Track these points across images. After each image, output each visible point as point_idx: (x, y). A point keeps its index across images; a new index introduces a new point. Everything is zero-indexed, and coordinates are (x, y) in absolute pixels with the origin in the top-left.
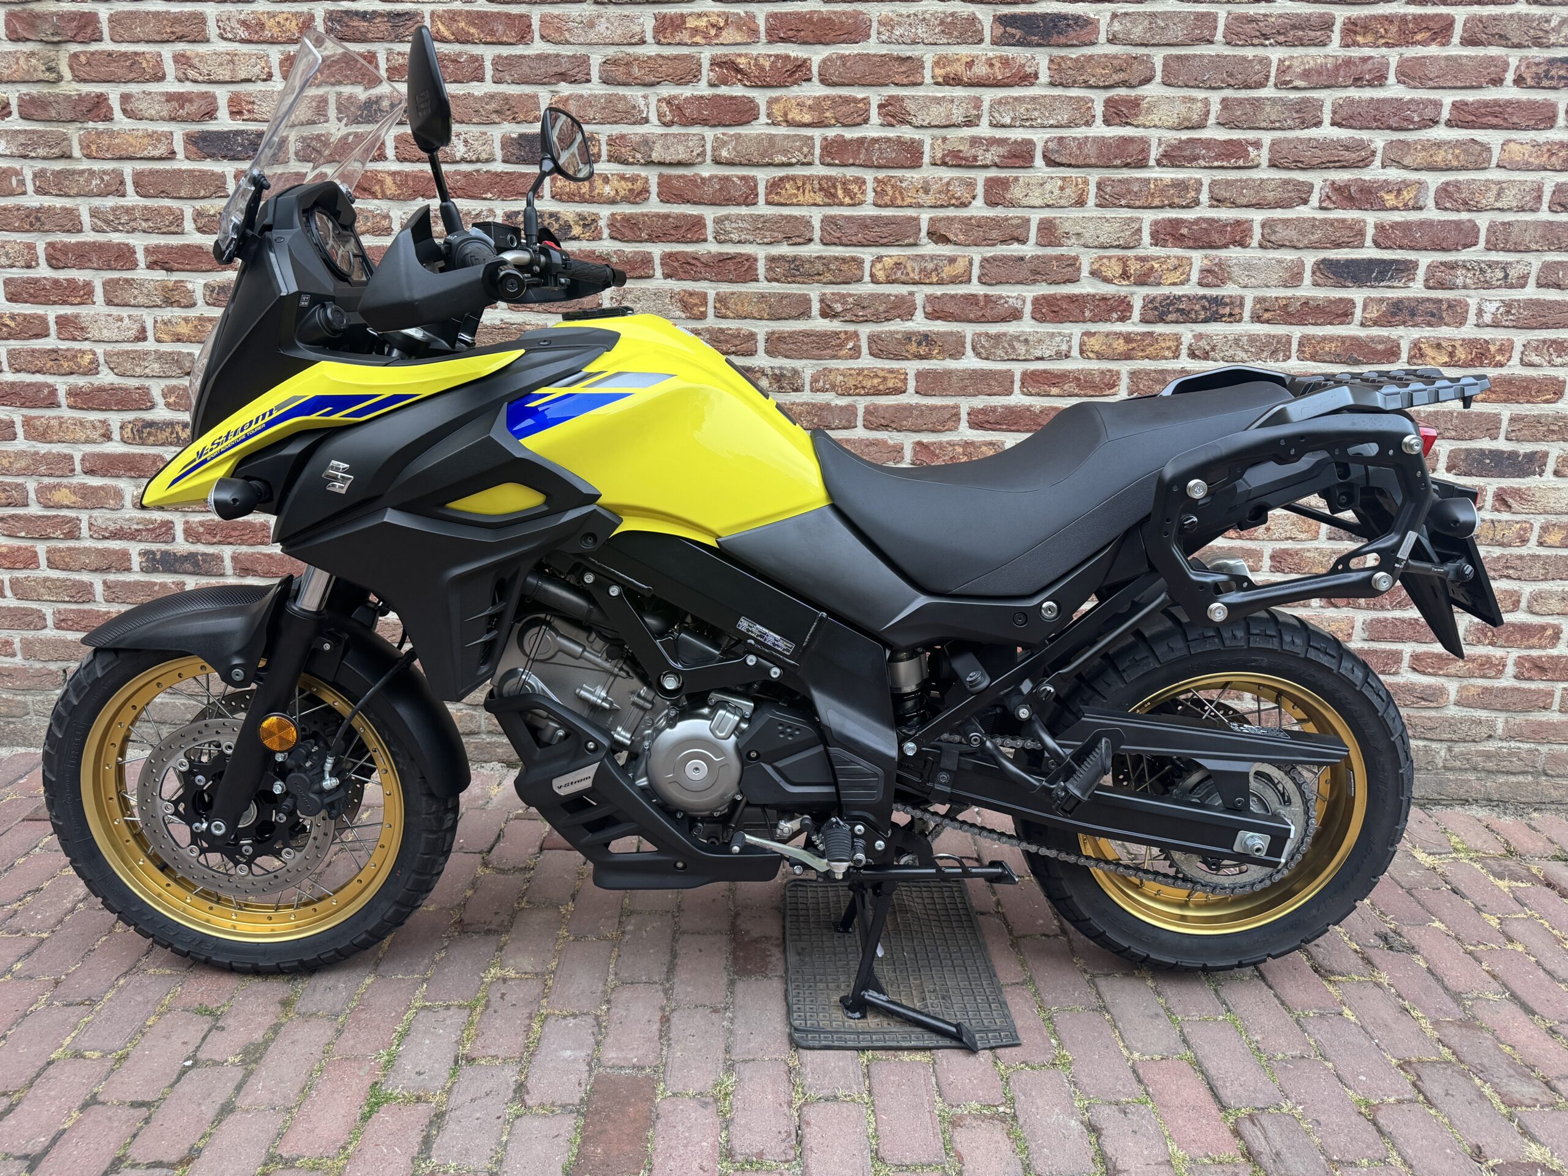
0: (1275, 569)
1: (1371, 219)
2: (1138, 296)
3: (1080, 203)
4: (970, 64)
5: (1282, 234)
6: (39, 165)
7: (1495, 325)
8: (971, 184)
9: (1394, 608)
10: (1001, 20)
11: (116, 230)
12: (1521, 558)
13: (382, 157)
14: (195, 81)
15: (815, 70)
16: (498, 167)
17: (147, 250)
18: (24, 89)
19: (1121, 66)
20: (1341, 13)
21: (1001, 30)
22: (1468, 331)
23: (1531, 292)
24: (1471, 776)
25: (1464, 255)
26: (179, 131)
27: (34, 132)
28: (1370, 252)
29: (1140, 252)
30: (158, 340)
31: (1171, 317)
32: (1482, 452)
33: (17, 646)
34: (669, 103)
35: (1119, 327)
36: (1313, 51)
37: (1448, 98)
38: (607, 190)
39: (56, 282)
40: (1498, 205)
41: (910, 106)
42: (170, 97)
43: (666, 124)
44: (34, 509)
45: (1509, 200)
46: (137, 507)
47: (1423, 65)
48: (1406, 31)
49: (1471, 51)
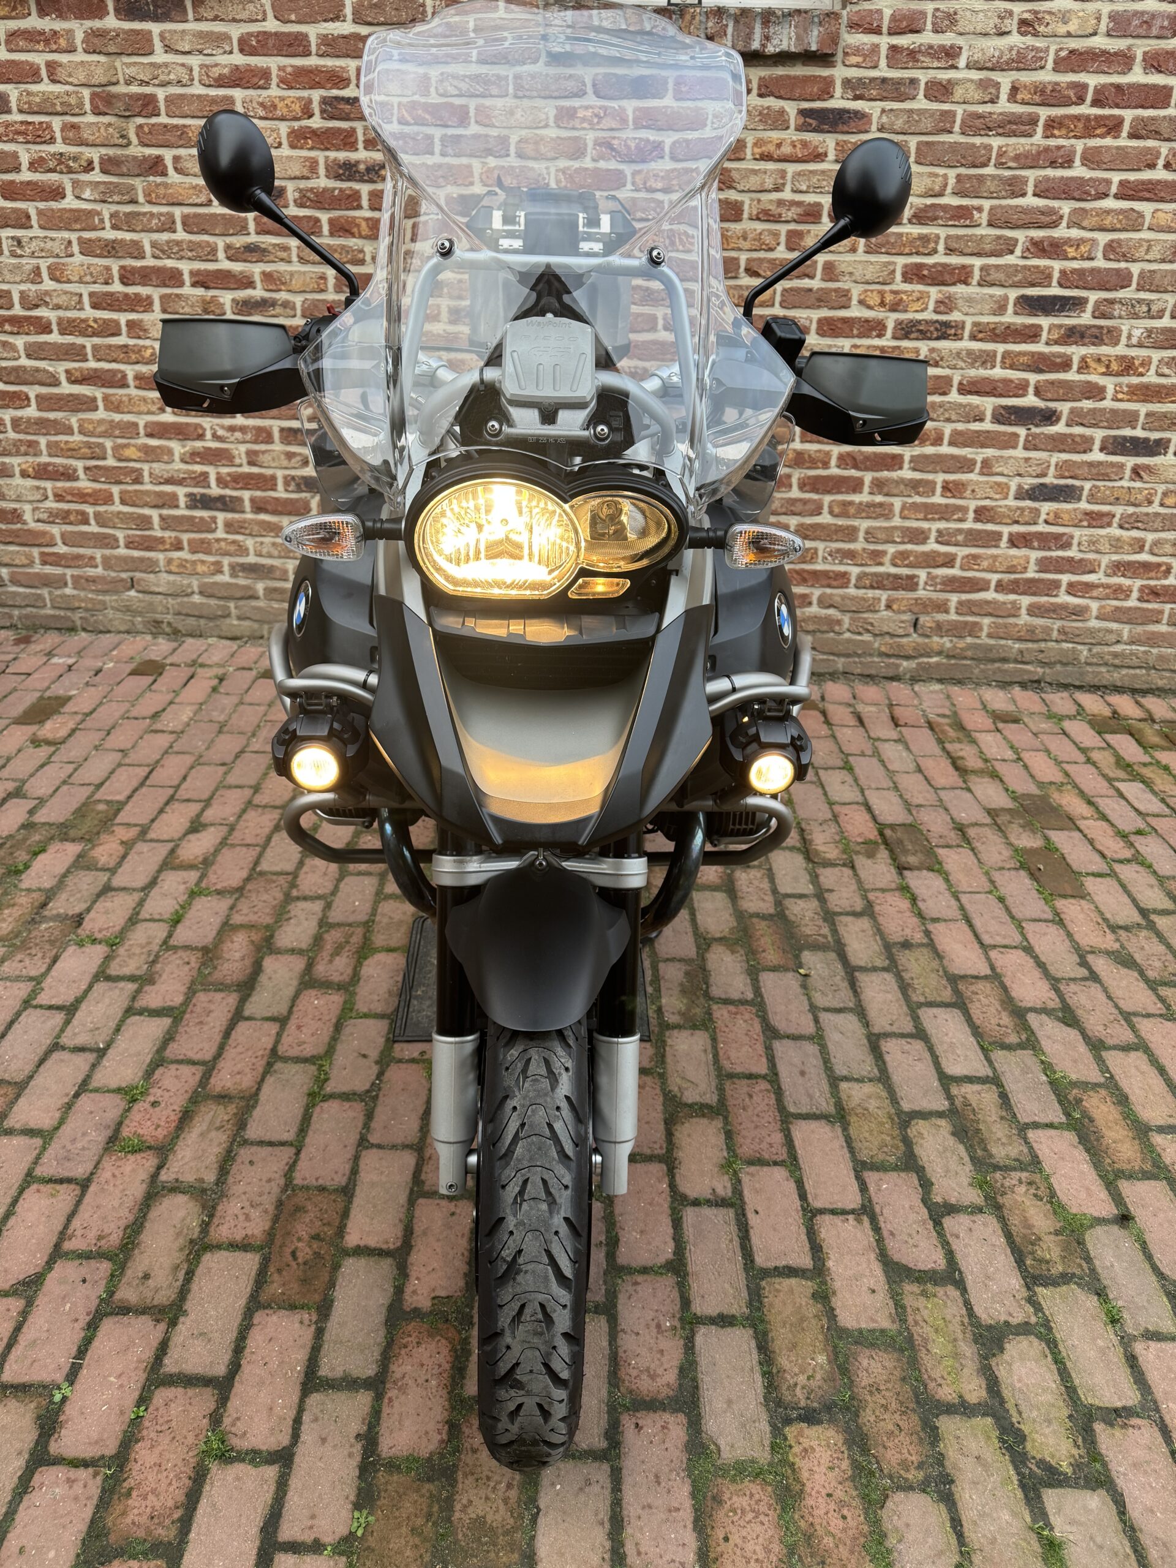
0: (977, 520)
1: (1057, 266)
2: (891, 319)
3: (853, 250)
4: (779, 145)
5: (995, 276)
6: (114, 208)
7: (1140, 345)
8: (776, 235)
9: (1057, 549)
10: (803, 113)
11: (169, 257)
12: (1147, 514)
13: (359, 207)
15: (667, 149)
17: (192, 273)
18: (104, 151)
20: (1044, 113)
21: (801, 120)
22: (1120, 350)
23: (1166, 322)
24: (1103, 669)
25: (1121, 294)
27: (111, 183)
28: (1055, 291)
29: (894, 287)
31: (913, 336)
32: (1124, 438)
33: (99, 560)
34: (564, 173)
35: (876, 343)
36: (1023, 140)
37: (1116, 178)
39: (126, 295)
40: (1147, 257)
41: (735, 175)
44: (111, 462)
45: (1155, 254)
46: (183, 461)
47: (1100, 152)
48: (1089, 127)
49: (1135, 143)
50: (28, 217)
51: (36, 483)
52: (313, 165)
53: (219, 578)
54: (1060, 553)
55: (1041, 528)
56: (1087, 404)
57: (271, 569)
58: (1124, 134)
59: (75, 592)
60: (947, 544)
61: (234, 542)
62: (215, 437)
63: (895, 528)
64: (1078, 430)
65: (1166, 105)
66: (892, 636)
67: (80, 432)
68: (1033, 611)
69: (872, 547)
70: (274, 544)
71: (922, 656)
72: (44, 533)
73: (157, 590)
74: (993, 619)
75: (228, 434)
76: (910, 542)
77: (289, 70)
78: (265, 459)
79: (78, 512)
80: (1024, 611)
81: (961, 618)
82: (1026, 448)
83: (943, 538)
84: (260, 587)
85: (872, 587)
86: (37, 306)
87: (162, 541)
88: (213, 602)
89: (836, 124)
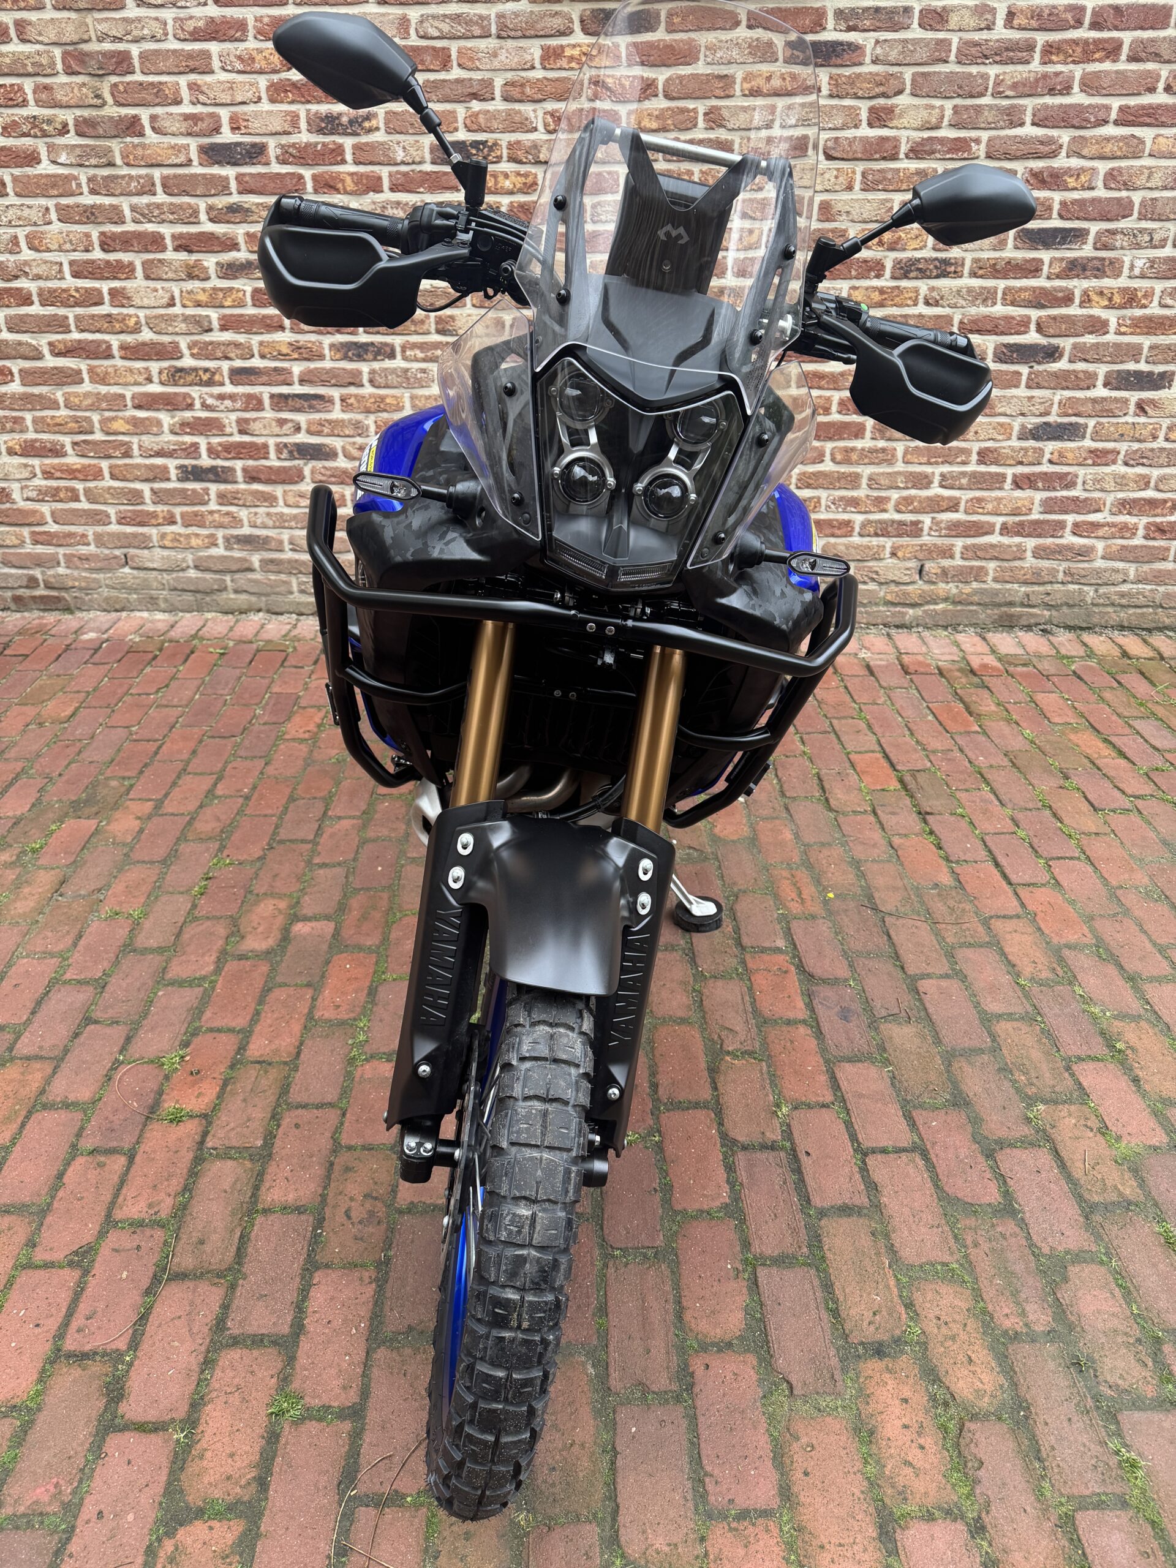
0: (981, 462)
1: (1057, 197)
2: (889, 259)
3: (850, 188)
4: (769, 79)
6: (92, 172)
7: (1143, 276)
9: (1062, 489)
10: (791, 45)
11: (150, 221)
12: (1152, 450)
13: (343, 162)
14: (204, 104)
15: (660, 87)
16: (428, 167)
17: (173, 236)
18: (78, 112)
19: (880, 81)
20: (1041, 38)
21: (791, 52)
22: (1123, 282)
23: (1168, 251)
24: (1110, 609)
25: (1122, 224)
26: (193, 144)
27: (87, 146)
28: (1056, 223)
30: (184, 306)
31: (912, 275)
32: (1128, 372)
33: (91, 538)
34: (552, 115)
35: (875, 283)
36: (1020, 68)
37: (1116, 103)
38: (507, 184)
39: (108, 262)
40: (1149, 185)
41: (726, 114)
42: (187, 117)
43: (549, 132)
44: (98, 436)
45: (1157, 181)
46: (173, 432)
47: (1099, 77)
48: (1088, 52)
49: (1134, 66)
50: (4, 185)
51: (23, 460)
52: (294, 119)
53: (214, 551)
54: (1065, 493)
55: (1046, 468)
56: (1090, 339)
57: (267, 540)
58: (1123, 57)
59: (68, 571)
60: (952, 488)
61: (228, 514)
62: (205, 406)
63: (899, 473)
64: (1081, 366)
65: (1165, 26)
66: (898, 583)
67: (66, 406)
68: (1038, 553)
69: (875, 494)
70: (268, 514)
71: (928, 603)
72: (34, 512)
73: (151, 565)
74: (998, 563)
75: (218, 403)
76: (914, 487)
77: (266, 20)
78: (256, 427)
79: (67, 489)
80: (1029, 554)
81: (967, 563)
82: (1028, 387)
83: (946, 482)
84: (255, 559)
85: (876, 535)
86: (16, 277)
87: (154, 515)
88: (208, 576)
89: (830, 58)
